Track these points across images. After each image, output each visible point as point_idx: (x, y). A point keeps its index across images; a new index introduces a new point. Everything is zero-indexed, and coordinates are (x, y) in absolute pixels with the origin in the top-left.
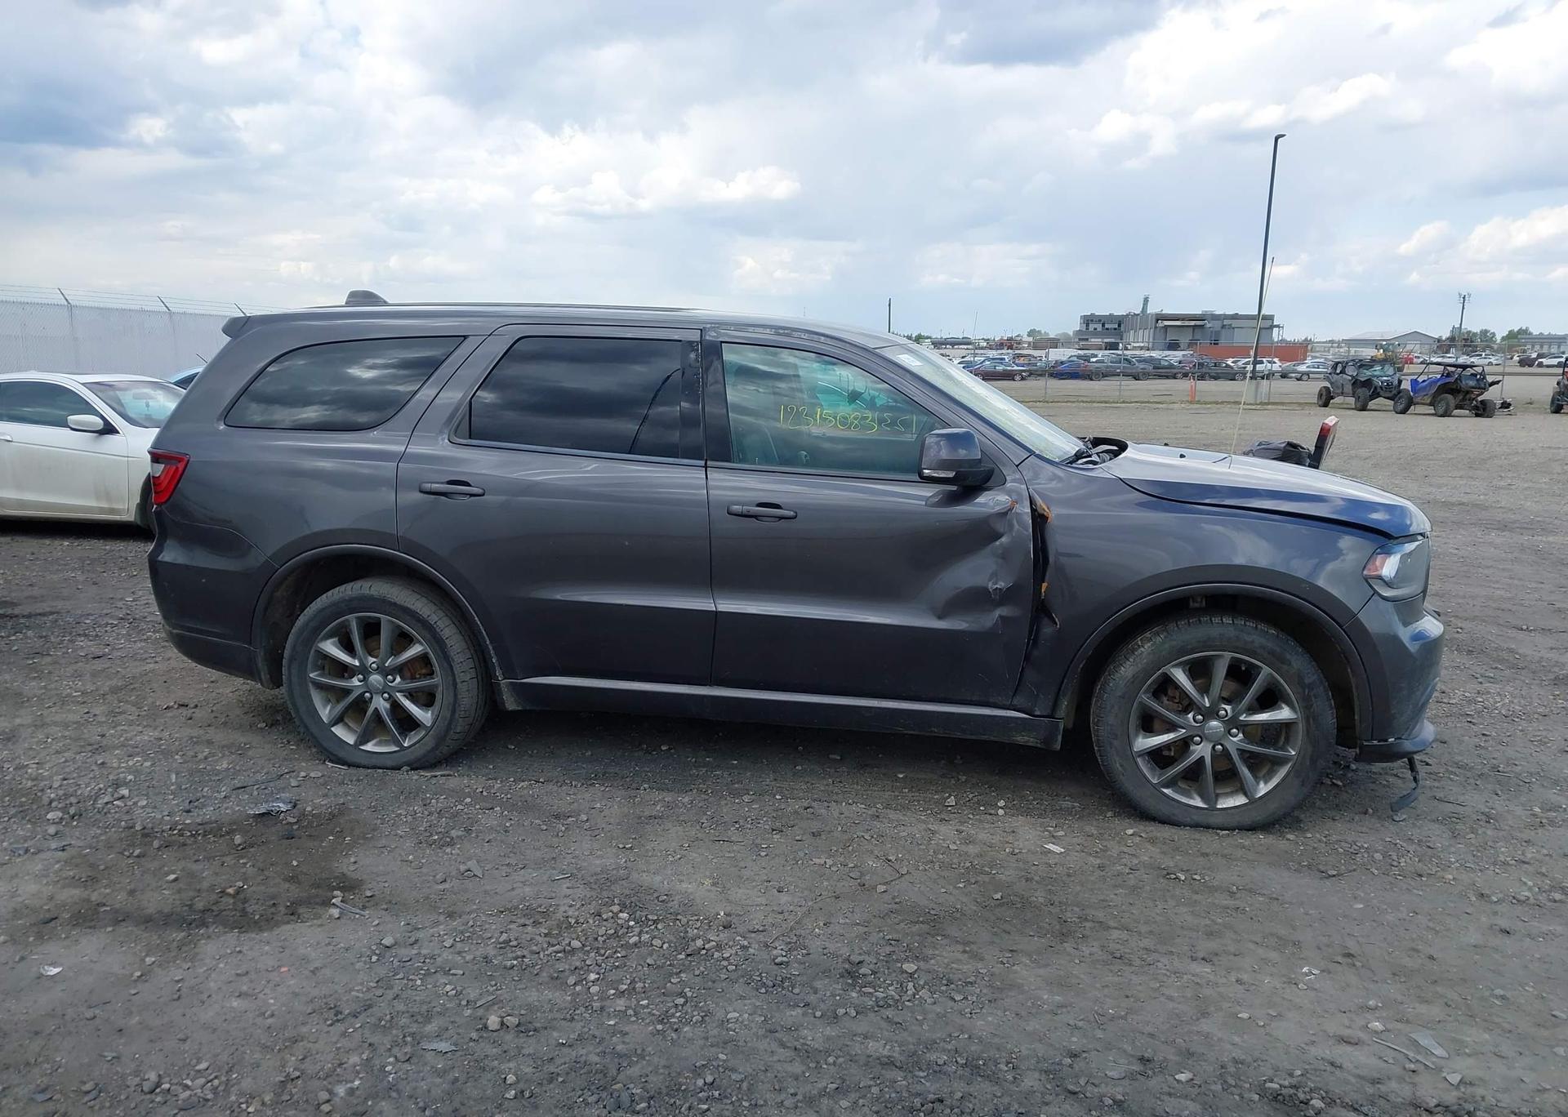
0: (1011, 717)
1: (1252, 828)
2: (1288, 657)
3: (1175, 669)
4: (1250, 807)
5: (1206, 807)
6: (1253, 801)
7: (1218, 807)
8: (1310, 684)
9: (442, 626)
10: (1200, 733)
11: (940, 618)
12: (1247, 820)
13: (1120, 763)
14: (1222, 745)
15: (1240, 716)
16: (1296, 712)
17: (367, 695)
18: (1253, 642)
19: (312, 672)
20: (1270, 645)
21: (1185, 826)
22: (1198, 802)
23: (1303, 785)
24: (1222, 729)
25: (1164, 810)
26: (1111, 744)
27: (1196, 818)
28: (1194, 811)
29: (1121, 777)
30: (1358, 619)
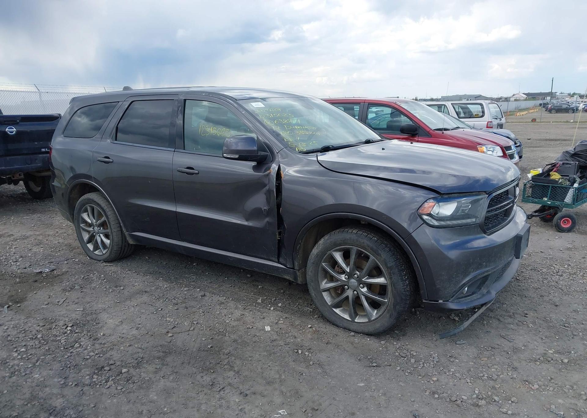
0: (279, 267)
1: (369, 334)
2: (380, 252)
3: (335, 253)
4: (369, 323)
5: (351, 320)
6: (370, 321)
7: (356, 321)
8: (390, 267)
9: (108, 211)
10: (347, 285)
11: (247, 220)
12: (366, 330)
13: (314, 293)
14: (357, 291)
15: (363, 278)
16: (386, 280)
17: (94, 234)
18: (364, 243)
19: (81, 224)
20: (371, 245)
21: (341, 328)
22: (347, 317)
23: (390, 317)
24: (356, 284)
25: (333, 318)
26: (310, 284)
27: (346, 325)
28: (346, 321)
29: (315, 300)
30: (412, 236)
